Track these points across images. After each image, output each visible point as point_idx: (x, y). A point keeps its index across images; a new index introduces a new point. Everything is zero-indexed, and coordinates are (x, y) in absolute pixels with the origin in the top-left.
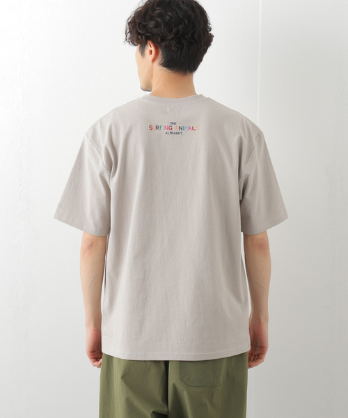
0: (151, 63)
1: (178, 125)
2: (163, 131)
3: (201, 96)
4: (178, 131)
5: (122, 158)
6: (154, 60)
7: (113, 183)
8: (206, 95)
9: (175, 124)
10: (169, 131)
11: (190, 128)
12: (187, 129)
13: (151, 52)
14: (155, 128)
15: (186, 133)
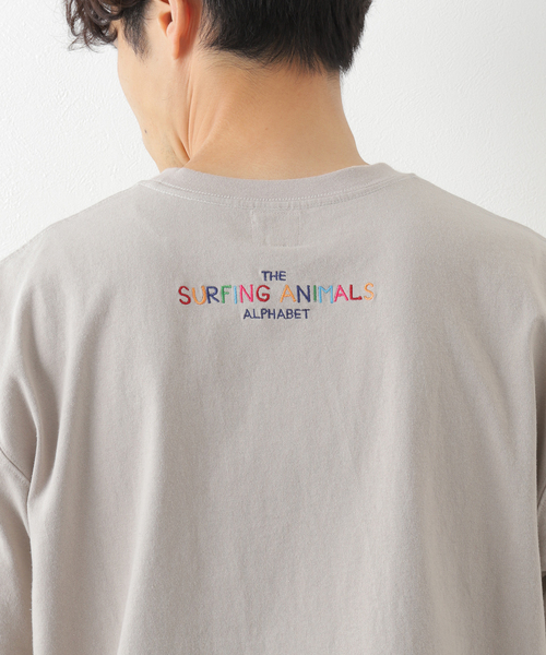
0: (173, 61)
1: (292, 280)
2: (234, 307)
3: (382, 168)
4: (293, 305)
5: (75, 399)
6: (184, 46)
7: (39, 517)
8: (401, 166)
9: (280, 276)
10: (258, 306)
11: (340, 292)
12: (329, 297)
13: (168, 19)
14: (201, 294)
15: (325, 311)
